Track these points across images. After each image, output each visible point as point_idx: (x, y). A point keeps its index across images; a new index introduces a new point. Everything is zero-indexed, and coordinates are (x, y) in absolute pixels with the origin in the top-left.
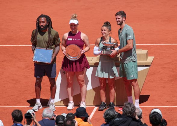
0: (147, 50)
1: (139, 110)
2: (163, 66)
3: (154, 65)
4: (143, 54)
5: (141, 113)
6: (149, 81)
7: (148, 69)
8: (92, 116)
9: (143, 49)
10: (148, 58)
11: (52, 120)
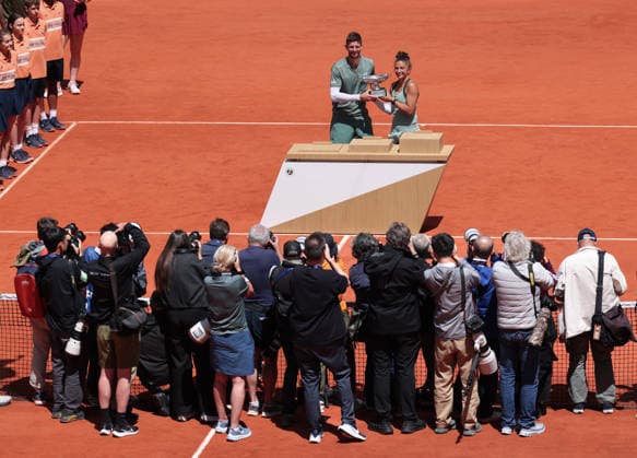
4: (434, 141)
7: (443, 168)
10: (442, 147)
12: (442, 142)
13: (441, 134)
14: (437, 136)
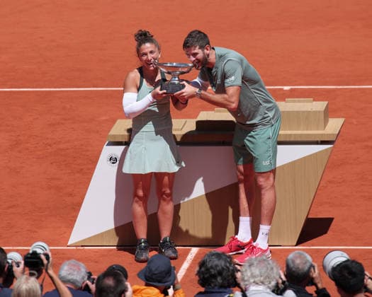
0: (326, 103)
1: (306, 257)
2: (366, 143)
3: (343, 140)
4: (315, 112)
5: (308, 265)
6: (330, 182)
7: (330, 151)
8: (183, 274)
9: (314, 100)
10: (328, 121)
11: (84, 290)
12: (328, 113)
13: (325, 103)
14: (320, 106)
